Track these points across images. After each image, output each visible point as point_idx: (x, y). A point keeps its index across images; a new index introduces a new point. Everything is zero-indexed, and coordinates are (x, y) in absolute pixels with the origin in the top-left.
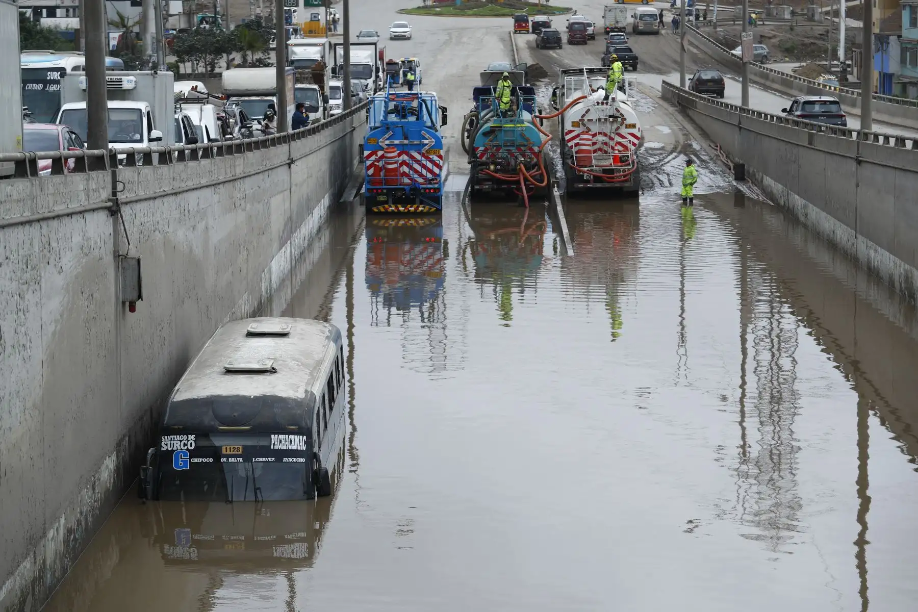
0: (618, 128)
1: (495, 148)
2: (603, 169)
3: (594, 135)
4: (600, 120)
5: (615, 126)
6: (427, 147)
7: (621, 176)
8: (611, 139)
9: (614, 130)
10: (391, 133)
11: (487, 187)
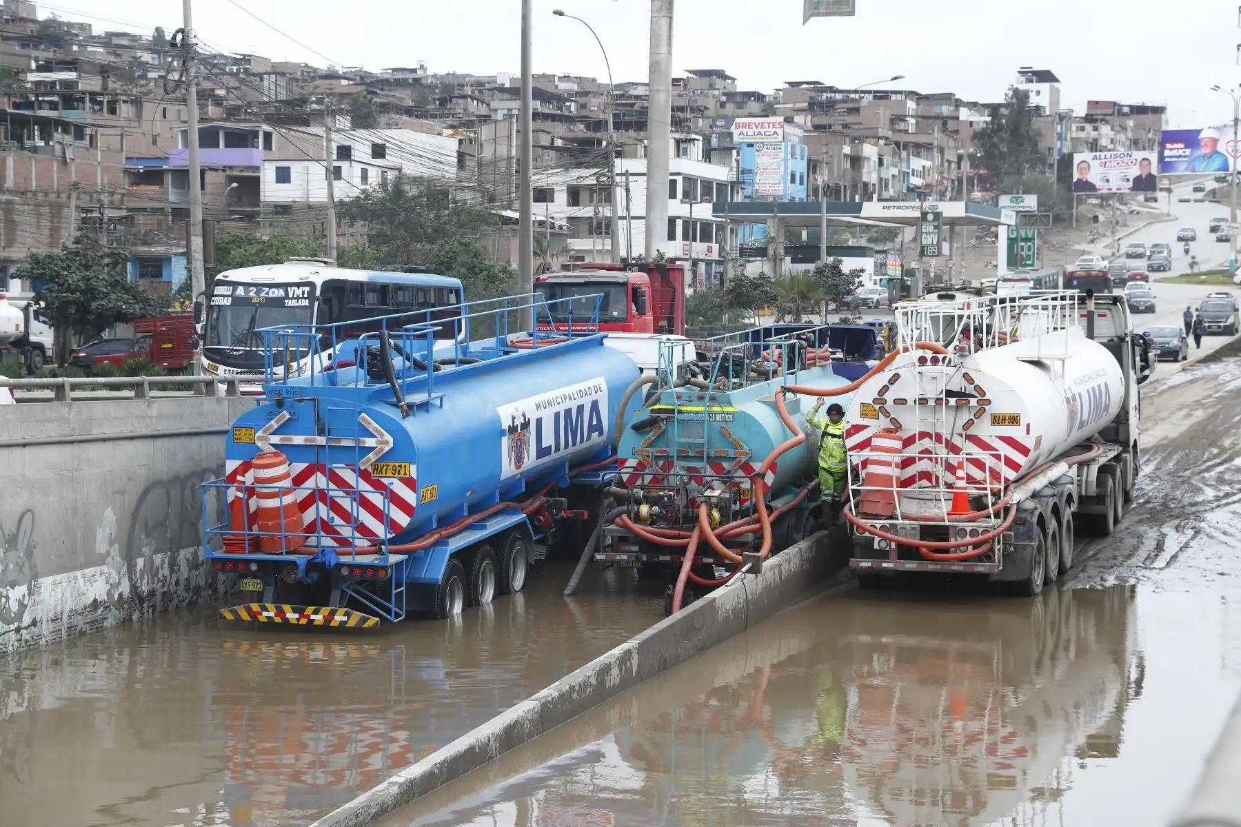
0: (969, 423)
1: (661, 463)
2: (921, 526)
3: (908, 442)
4: (923, 401)
5: (965, 416)
6: (372, 457)
7: (966, 545)
8: (955, 449)
9: (959, 429)
10: (286, 415)
11: (625, 557)
